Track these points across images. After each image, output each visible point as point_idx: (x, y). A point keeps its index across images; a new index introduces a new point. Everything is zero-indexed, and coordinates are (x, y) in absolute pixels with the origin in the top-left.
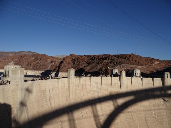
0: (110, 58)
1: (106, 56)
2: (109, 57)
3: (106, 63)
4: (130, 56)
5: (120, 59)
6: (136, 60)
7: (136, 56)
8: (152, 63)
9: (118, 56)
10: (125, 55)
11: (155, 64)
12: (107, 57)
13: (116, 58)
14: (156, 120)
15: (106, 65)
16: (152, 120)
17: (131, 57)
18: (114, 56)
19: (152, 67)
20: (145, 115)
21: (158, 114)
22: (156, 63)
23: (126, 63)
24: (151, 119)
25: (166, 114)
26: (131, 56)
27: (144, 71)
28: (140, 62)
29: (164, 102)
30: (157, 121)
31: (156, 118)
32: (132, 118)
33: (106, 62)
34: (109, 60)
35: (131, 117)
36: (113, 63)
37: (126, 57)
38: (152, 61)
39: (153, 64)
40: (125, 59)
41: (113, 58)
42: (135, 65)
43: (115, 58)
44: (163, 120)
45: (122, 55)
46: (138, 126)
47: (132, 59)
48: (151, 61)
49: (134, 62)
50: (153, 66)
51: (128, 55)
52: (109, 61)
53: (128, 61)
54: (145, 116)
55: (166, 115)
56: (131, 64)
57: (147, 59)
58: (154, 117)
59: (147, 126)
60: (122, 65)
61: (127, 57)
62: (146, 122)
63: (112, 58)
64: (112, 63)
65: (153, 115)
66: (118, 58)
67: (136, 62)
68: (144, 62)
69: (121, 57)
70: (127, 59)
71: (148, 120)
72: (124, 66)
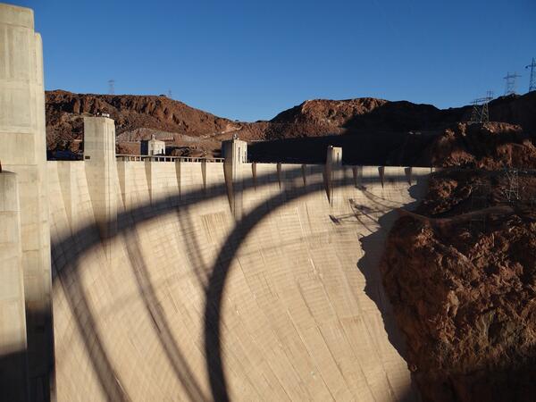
0: (87, 107)
1: (65, 97)
2: (82, 103)
3: (71, 123)
4: (158, 102)
5: (125, 112)
6: (177, 117)
7: (176, 104)
8: (218, 128)
9: (115, 101)
10: (141, 97)
11: (227, 131)
12: (74, 100)
13: (111, 108)
14: (322, 285)
16: (313, 286)
17: (161, 107)
18: (100, 101)
19: (220, 141)
21: (322, 266)
22: (229, 128)
23: (149, 127)
24: (310, 285)
25: (341, 263)
26: (163, 103)
28: (188, 123)
30: (325, 286)
31: (320, 279)
32: (269, 291)
33: (73, 119)
34: (81, 111)
37: (146, 105)
38: (219, 123)
40: (143, 110)
41: (97, 105)
42: (176, 134)
43: (104, 105)
44: (337, 281)
45: (130, 96)
47: (166, 113)
48: (215, 123)
49: (172, 122)
51: (149, 97)
53: (154, 120)
54: (297, 279)
55: (340, 266)
56: (164, 130)
57: (204, 116)
58: (315, 276)
60: (135, 131)
61: (149, 106)
62: (303, 297)
63: (93, 106)
65: (313, 272)
66: (118, 107)
67: (178, 123)
68: (199, 125)
69: (128, 106)
70: (150, 113)
71: (304, 289)
72: (142, 135)
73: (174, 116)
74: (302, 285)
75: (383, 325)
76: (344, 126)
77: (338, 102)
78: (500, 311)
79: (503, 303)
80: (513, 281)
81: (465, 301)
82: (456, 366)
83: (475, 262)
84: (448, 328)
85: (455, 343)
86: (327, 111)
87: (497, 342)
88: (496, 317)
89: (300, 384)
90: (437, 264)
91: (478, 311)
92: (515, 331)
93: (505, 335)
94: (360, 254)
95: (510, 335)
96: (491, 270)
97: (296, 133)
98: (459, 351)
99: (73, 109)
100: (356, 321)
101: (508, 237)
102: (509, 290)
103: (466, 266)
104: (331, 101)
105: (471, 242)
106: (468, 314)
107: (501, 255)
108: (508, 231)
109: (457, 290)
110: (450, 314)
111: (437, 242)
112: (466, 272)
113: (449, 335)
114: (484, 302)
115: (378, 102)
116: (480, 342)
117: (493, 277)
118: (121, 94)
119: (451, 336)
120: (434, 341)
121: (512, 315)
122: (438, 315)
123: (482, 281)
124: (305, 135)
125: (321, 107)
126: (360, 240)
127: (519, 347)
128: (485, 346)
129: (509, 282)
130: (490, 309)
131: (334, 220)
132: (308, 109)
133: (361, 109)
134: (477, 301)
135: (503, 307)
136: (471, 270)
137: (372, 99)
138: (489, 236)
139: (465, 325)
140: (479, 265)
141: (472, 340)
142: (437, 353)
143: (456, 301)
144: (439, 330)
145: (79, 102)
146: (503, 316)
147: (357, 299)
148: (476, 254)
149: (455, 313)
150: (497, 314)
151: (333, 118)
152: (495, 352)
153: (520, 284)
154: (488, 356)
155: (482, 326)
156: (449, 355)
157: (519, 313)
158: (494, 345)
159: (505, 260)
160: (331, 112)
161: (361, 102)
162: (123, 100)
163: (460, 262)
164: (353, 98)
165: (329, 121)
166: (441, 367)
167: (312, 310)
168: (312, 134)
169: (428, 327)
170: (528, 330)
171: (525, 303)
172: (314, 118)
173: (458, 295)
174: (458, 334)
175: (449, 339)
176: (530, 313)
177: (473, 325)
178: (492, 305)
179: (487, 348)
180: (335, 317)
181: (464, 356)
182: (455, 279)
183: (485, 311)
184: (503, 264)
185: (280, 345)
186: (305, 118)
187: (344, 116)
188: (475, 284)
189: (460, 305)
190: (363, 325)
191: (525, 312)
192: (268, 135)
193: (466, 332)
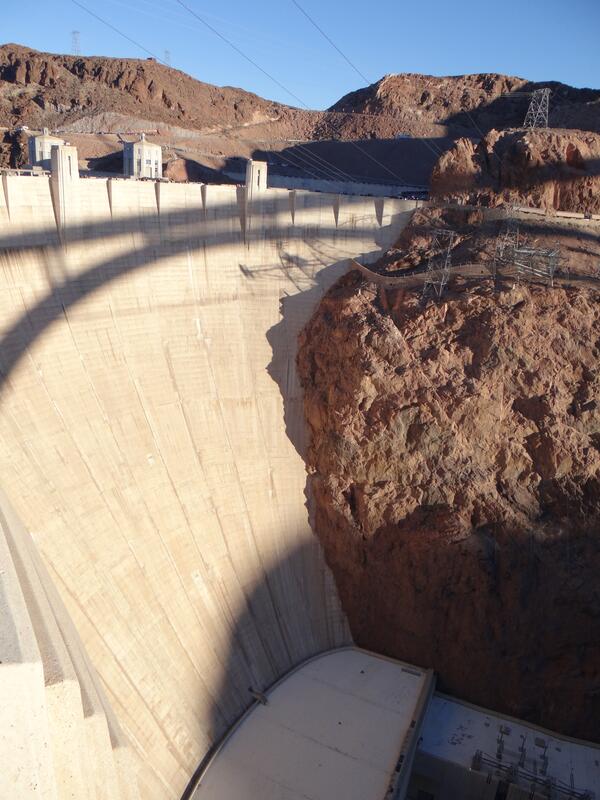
0: (36, 74)
1: (10, 57)
2: (28, 68)
3: (11, 99)
4: (141, 70)
5: (90, 85)
6: (168, 96)
7: (172, 74)
8: (239, 116)
9: (78, 67)
10: (115, 60)
11: (253, 123)
12: (18, 63)
13: (71, 78)
14: (205, 354)
15: (17, 112)
16: (191, 354)
17: (144, 79)
18: (55, 65)
19: (236, 137)
20: (163, 341)
21: (214, 329)
22: (258, 117)
23: (121, 111)
24: (186, 352)
25: (244, 328)
26: (147, 72)
27: (203, 153)
28: (186, 107)
29: (244, 277)
30: (209, 355)
31: (205, 345)
32: (110, 353)
33: (16, 93)
34: (28, 80)
35: (107, 351)
36: (55, 104)
37: (121, 75)
38: (240, 107)
39: (246, 125)
40: (116, 83)
41: (49, 72)
42: (162, 124)
43: (60, 73)
44: (230, 350)
45: (99, 59)
46: (136, 382)
47: (151, 88)
48: (236, 107)
49: (161, 104)
50: (243, 132)
51: (128, 61)
52: (32, 89)
53: (131, 99)
54: (165, 342)
55: (242, 331)
56: (143, 116)
57: (218, 96)
58: (198, 341)
59: (173, 377)
60: (100, 117)
61: (125, 77)
62: (169, 365)
63: (44, 74)
64: (47, 104)
65: (196, 335)
66: (81, 77)
67: (169, 106)
68: (207, 111)
69: (95, 75)
70: (126, 87)
71: (174, 356)
72: (109, 123)
73: (164, 96)
74: (171, 351)
75: (282, 414)
76: (444, 123)
77: (441, 80)
78: (425, 408)
79: (430, 398)
80: (454, 372)
81: (384, 392)
82: (361, 472)
83: (410, 341)
84: (356, 425)
85: (363, 444)
86: (420, 95)
87: (416, 448)
88: (418, 416)
89: (120, 465)
90: (359, 341)
91: (396, 406)
92: (440, 438)
93: (427, 440)
94: (276, 318)
95: (433, 441)
96: (430, 354)
97: (360, 131)
98: (366, 455)
99: (15, 77)
100: (244, 403)
101: (465, 310)
102: (444, 383)
103: (395, 346)
104: (428, 77)
105: (413, 313)
106: (385, 409)
107: (449, 334)
108: (467, 302)
109: (374, 376)
110: (361, 406)
111: (374, 310)
112: (393, 355)
113: (357, 433)
114: (407, 395)
115: (509, 84)
116: (394, 447)
117: (428, 364)
118: (88, 55)
119: (359, 435)
120: (336, 437)
121: (438, 416)
122: (348, 406)
123: (412, 366)
124: (373, 135)
125: (411, 88)
126: (282, 300)
127: (443, 459)
128: (399, 453)
129: (449, 372)
130: (413, 404)
131: (246, 272)
132: (389, 89)
133: (476, 96)
134: (399, 393)
135: (429, 404)
136: (399, 352)
137: (497, 77)
138: (440, 307)
139: (378, 422)
140: (415, 346)
141: (384, 442)
142: (339, 454)
143: (372, 391)
144: (345, 426)
145: (24, 66)
146: (427, 416)
147: (254, 377)
148: (415, 329)
149: (368, 406)
150: (420, 412)
151: (428, 108)
152: (412, 462)
153: (463, 376)
154: (401, 465)
155: (399, 426)
156: (353, 459)
157: (450, 415)
158: (411, 452)
159: (453, 341)
160: (425, 97)
161: (478, 81)
162: (89, 66)
163: (388, 339)
164: (467, 73)
165: (420, 113)
166: (342, 473)
167: (178, 383)
168: (385, 133)
169: (334, 422)
170: (459, 437)
171: (458, 402)
172: (395, 107)
173: (375, 382)
174: (369, 435)
175: (356, 438)
176: (463, 417)
177: (387, 423)
178: (416, 401)
179: (402, 456)
180: (213, 396)
181: (370, 462)
182: (379, 361)
183: (406, 408)
184: (448, 348)
185: (106, 418)
186: (381, 106)
187: (446, 105)
188: (400, 371)
189: (378, 397)
190: (254, 410)
191: (458, 413)
192: (319, 131)
193: (377, 432)
